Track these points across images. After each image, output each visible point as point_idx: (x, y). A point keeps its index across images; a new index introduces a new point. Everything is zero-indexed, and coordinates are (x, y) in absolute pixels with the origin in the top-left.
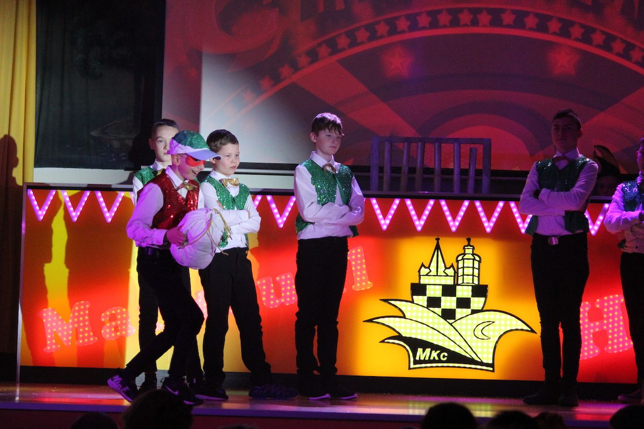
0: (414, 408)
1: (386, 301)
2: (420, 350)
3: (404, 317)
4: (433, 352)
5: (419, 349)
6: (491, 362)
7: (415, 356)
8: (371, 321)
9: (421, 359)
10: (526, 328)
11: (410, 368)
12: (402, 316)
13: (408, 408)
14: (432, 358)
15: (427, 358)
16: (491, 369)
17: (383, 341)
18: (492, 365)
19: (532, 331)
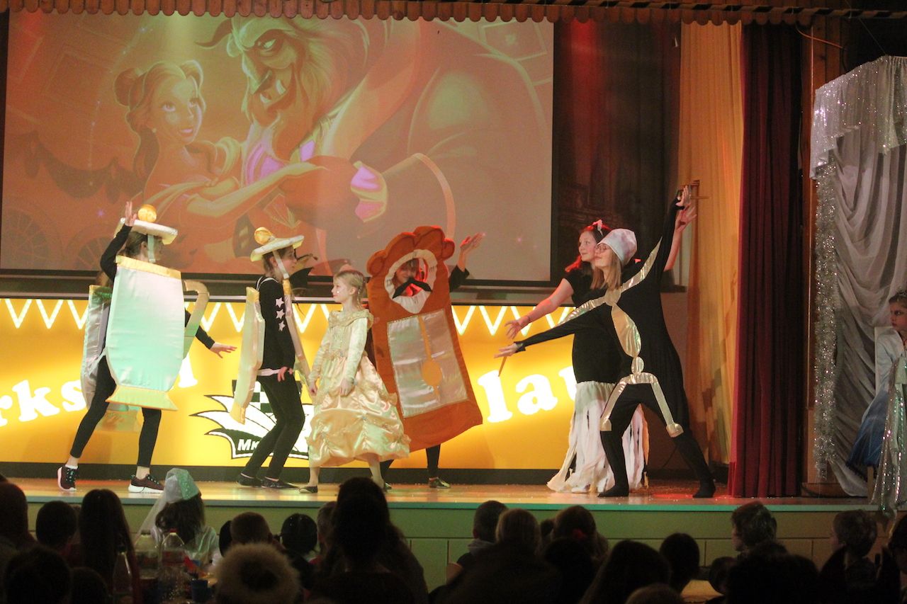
1: (210, 396)
3: (227, 411)
4: (254, 442)
6: (306, 451)
8: (196, 415)
9: (243, 449)
12: (224, 410)
13: (231, 494)
14: (252, 449)
15: (248, 449)
16: (306, 457)
17: (207, 434)
18: (307, 454)
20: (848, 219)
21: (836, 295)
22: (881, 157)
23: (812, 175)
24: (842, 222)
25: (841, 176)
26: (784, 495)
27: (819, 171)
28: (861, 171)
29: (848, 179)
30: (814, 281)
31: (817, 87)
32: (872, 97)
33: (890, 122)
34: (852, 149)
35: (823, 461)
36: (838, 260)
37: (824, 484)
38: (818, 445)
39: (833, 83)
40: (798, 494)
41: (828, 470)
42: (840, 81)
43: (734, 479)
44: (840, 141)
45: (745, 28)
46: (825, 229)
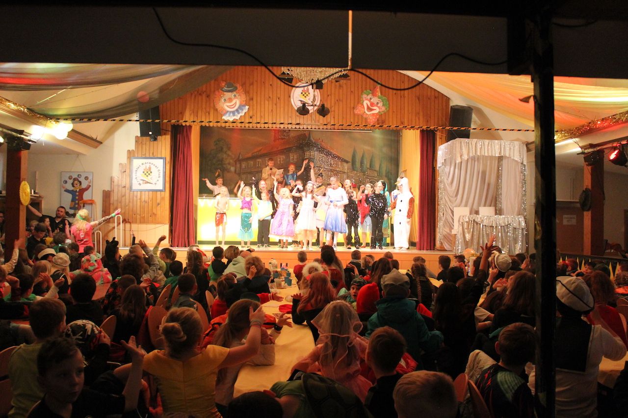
20: (447, 180)
21: (444, 199)
22: (455, 164)
23: (438, 168)
24: (445, 181)
25: (446, 169)
26: (430, 250)
27: (439, 167)
28: (450, 167)
29: (447, 169)
30: (438, 196)
31: (439, 146)
32: (454, 148)
33: (458, 155)
34: (448, 162)
35: (440, 242)
36: (444, 190)
37: (440, 247)
38: (439, 236)
39: (443, 145)
40: (434, 250)
41: (442, 243)
42: (446, 144)
43: (418, 245)
44: (445, 160)
45: (421, 131)
46: (441, 182)
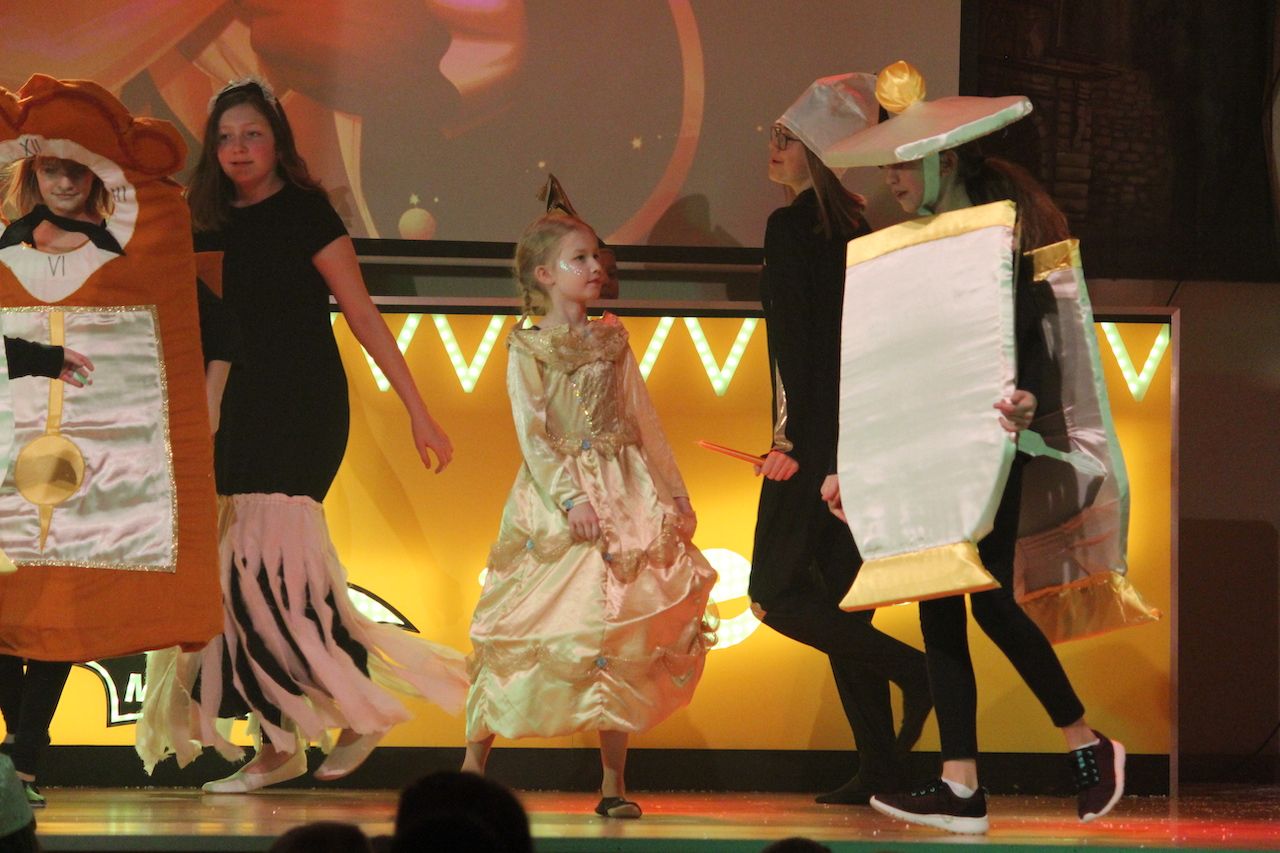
0: (120, 820)
2: (135, 679)
5: (133, 676)
7: (121, 694)
9: (138, 700)
10: (394, 619)
11: (110, 724)
19: (408, 626)
